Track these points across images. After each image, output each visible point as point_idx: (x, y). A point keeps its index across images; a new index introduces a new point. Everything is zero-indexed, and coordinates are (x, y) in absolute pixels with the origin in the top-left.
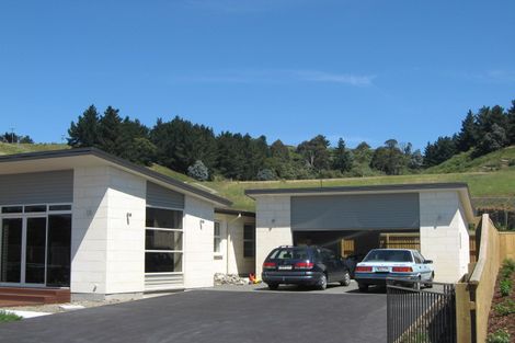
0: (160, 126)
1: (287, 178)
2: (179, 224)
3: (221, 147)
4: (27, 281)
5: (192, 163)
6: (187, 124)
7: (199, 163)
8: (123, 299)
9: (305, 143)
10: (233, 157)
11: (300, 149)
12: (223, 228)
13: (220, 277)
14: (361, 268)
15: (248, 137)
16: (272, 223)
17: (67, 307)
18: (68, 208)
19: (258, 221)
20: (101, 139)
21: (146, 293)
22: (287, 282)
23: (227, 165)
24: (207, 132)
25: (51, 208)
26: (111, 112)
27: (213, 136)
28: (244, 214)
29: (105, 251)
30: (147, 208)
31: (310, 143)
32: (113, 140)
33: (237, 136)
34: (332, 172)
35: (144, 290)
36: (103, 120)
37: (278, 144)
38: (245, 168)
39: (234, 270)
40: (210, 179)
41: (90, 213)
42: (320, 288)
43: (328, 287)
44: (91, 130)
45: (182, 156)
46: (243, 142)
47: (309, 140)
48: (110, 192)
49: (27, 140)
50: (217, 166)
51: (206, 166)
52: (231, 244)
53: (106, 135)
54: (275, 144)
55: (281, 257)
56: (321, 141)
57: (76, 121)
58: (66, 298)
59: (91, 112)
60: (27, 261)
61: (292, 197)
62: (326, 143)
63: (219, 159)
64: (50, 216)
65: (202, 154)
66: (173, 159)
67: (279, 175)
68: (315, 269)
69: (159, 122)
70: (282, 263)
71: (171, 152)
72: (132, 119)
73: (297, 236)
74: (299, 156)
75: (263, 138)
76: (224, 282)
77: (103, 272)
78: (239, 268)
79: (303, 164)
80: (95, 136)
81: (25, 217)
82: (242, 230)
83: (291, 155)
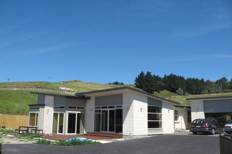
0: (166, 77)
1: (212, 93)
2: (160, 111)
3: (188, 83)
4: (109, 131)
5: (177, 89)
6: (175, 76)
7: (180, 89)
8: (140, 137)
9: (218, 80)
10: (192, 86)
11: (217, 82)
12: (179, 113)
13: (178, 130)
14: (226, 127)
15: (197, 79)
16: (197, 110)
17: (119, 140)
18: (121, 106)
19: (192, 109)
20: (146, 82)
21: (148, 135)
22: (199, 132)
23: (190, 89)
24: (182, 78)
25: (116, 107)
26: (149, 73)
27: (184, 79)
28: (186, 107)
29: (133, 121)
30: (148, 106)
31: (220, 80)
32: (150, 82)
33: (193, 79)
34: (229, 90)
35: (147, 134)
36: (146, 76)
37: (208, 81)
38: (197, 90)
39: (184, 127)
40: (184, 95)
41: (128, 108)
42: (212, 134)
43: (216, 133)
44: (142, 79)
45: (174, 87)
46: (195, 81)
47: (220, 79)
48: (134, 101)
49: (122, 84)
50: (187, 90)
51: (182, 89)
52: (183, 118)
53: (147, 81)
54: (207, 81)
55: (197, 123)
56: (224, 79)
57: (137, 77)
58: (121, 137)
59: (142, 74)
60: (110, 123)
61: (204, 101)
62: (226, 80)
63: (187, 87)
64: (116, 109)
65: (181, 86)
66: (170, 88)
67: (209, 92)
68: (210, 127)
69: (165, 76)
70: (197, 125)
71: (170, 86)
72: (156, 75)
73: (207, 115)
74: (216, 85)
75: (203, 79)
76: (179, 131)
77: (133, 128)
78: (186, 126)
79: (218, 88)
80: (144, 81)
81: (108, 110)
82: (186, 113)
83: (213, 85)
